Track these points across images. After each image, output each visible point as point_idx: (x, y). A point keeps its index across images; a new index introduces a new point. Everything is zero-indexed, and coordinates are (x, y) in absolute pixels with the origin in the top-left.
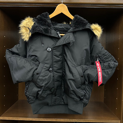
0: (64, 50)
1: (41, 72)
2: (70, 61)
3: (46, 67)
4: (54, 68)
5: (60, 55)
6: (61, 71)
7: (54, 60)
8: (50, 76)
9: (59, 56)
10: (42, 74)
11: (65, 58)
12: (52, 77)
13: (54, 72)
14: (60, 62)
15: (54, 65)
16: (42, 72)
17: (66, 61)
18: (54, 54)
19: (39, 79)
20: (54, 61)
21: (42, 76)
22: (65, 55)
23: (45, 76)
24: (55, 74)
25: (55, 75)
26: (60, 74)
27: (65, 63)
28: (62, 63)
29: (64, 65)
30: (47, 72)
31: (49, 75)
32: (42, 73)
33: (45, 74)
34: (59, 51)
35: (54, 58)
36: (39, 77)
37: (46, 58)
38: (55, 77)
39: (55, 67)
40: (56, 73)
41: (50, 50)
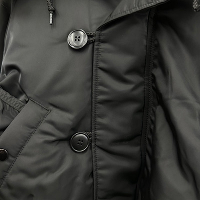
0: (158, 47)
1: (22, 147)
2: (189, 106)
3: (52, 123)
4: (98, 132)
5: (132, 70)
6: (134, 150)
7: (102, 93)
8: (72, 170)
9: (128, 77)
10: (23, 161)
11: (156, 90)
12: (80, 179)
13: (99, 153)
14: (132, 107)
15: (99, 120)
16: (25, 150)
17: (162, 102)
18: (102, 65)
19: (9, 186)
20: (101, 97)
21: (23, 171)
22: (158, 72)
23: (42, 171)
24: (100, 163)
25: (103, 168)
26: (125, 164)
27: (159, 110)
28: (140, 111)
29: (153, 123)
30: (53, 149)
31: (65, 167)
32: (26, 154)
33: (37, 163)
34: (126, 50)
35: (102, 84)
36: (6, 171)
37: (57, 79)
38: (102, 176)
39: (105, 127)
40: (108, 159)
41: (84, 40)
